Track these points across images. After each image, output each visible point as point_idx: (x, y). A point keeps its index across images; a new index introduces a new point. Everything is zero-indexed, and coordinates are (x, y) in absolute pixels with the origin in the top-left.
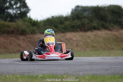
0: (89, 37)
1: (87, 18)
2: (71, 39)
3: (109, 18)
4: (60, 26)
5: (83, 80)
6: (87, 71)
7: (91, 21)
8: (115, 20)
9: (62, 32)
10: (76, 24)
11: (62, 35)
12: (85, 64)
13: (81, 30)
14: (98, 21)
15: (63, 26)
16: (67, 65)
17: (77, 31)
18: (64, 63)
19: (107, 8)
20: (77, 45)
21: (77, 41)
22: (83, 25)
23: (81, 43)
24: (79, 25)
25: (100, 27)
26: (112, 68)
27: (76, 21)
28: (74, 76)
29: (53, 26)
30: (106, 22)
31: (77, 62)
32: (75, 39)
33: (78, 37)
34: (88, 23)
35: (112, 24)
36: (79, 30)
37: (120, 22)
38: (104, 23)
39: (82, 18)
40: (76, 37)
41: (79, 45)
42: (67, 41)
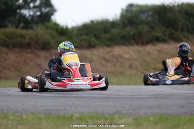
0: (149, 53)
1: (147, 24)
2: (121, 56)
3: (180, 24)
4: (103, 35)
5: (146, 124)
6: (151, 108)
7: (152, 28)
8: (190, 28)
9: (108, 46)
10: (128, 32)
11: (107, 49)
12: (146, 97)
13: (137, 43)
14: (163, 29)
15: (108, 36)
16: (118, 98)
17: (130, 44)
18: (112, 95)
20: (130, 66)
21: (130, 59)
22: (140, 34)
23: (137, 63)
24: (134, 35)
25: (166, 38)
26: (190, 104)
27: (129, 28)
28: (130, 116)
29: (92, 35)
30: (176, 30)
31: (133, 94)
32: (127, 56)
33: (132, 53)
34: (148, 32)
35: (186, 33)
36: (133, 42)
38: (173, 31)
39: (138, 24)
40: (129, 54)
41: (133, 66)
42: (114, 60)
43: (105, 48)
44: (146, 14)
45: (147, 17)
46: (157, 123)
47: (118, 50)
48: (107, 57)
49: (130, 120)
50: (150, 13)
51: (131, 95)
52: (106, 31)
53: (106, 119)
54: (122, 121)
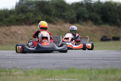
1: (32, 12)
2: (16, 32)
3: (53, 12)
4: (4, 19)
5: (31, 75)
6: (34, 65)
7: (36, 15)
8: (59, 14)
9: (7, 26)
10: (21, 17)
11: (7, 28)
13: (26, 24)
14: (42, 15)
15: (8, 19)
16: (14, 58)
17: (22, 25)
18: (10, 57)
19: (51, 3)
20: (22, 39)
21: (21, 34)
22: (28, 18)
23: (26, 37)
24: (24, 19)
26: (59, 62)
27: (21, 15)
28: (22, 70)
30: (50, 16)
32: (19, 32)
33: (23, 30)
34: (33, 17)
35: (56, 18)
36: (23, 23)
37: (64, 16)
38: (48, 17)
39: (27, 12)
40: (21, 31)
41: (24, 39)
42: (12, 35)
43: (6, 27)
44: (31, 6)
45: (32, 8)
46: (38, 74)
47: (14, 28)
48: (7, 32)
49: (22, 73)
50: (34, 5)
51: (22, 57)
52: (6, 16)
53: (6, 72)
54: (17, 73)
